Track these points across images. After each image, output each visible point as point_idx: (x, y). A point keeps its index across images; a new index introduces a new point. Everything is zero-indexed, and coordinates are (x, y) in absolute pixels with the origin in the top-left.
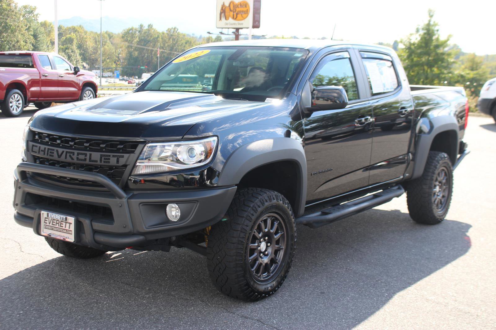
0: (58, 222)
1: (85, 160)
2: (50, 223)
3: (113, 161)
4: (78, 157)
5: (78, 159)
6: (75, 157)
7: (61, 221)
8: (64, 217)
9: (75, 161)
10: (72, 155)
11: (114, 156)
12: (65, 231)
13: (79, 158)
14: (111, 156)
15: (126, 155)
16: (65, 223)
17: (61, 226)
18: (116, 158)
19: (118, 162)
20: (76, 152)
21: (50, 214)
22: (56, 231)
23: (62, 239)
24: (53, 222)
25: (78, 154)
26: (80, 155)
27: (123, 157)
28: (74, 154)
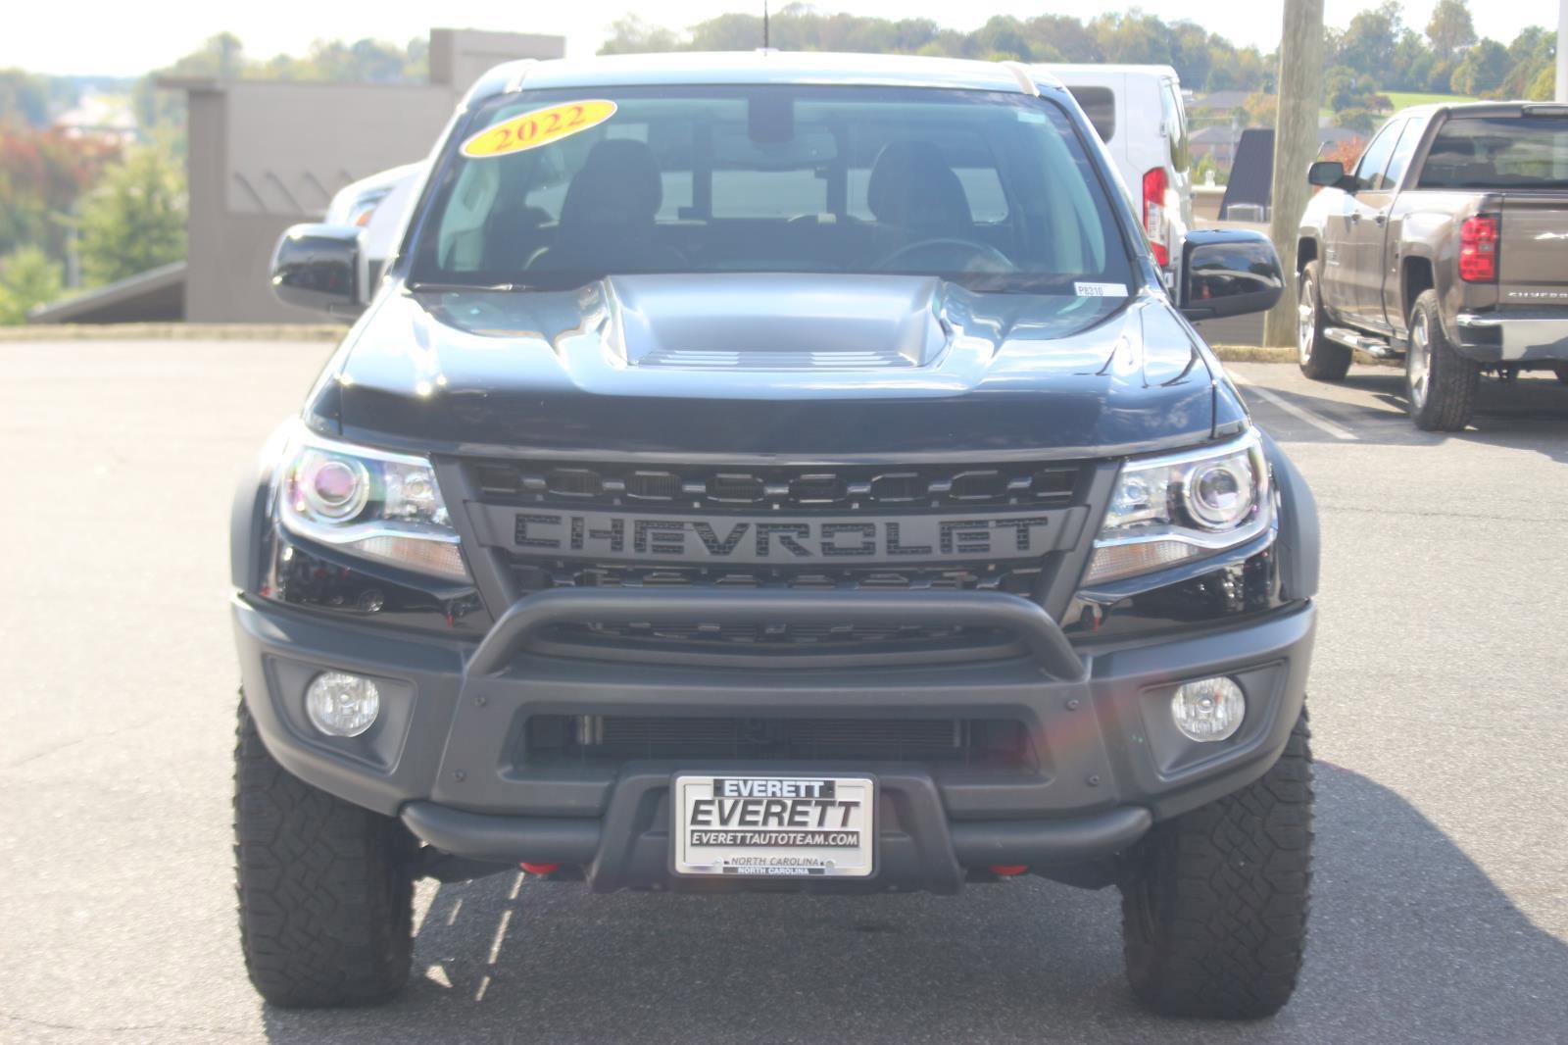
0: (776, 809)
1: (869, 548)
2: (724, 821)
3: (1002, 543)
4: (827, 540)
5: (828, 548)
6: (813, 543)
7: (795, 803)
8: (817, 783)
9: (817, 557)
10: (794, 536)
11: (1002, 521)
12: (819, 839)
13: (837, 545)
14: (992, 524)
15: (1055, 516)
16: (819, 809)
17: (791, 822)
18: (1012, 531)
19: (1023, 542)
20: (815, 523)
21: (730, 783)
22: (769, 845)
23: (806, 872)
24: (745, 812)
25: (828, 530)
26: (838, 535)
27: (1043, 521)
28: (804, 531)
